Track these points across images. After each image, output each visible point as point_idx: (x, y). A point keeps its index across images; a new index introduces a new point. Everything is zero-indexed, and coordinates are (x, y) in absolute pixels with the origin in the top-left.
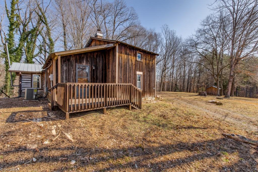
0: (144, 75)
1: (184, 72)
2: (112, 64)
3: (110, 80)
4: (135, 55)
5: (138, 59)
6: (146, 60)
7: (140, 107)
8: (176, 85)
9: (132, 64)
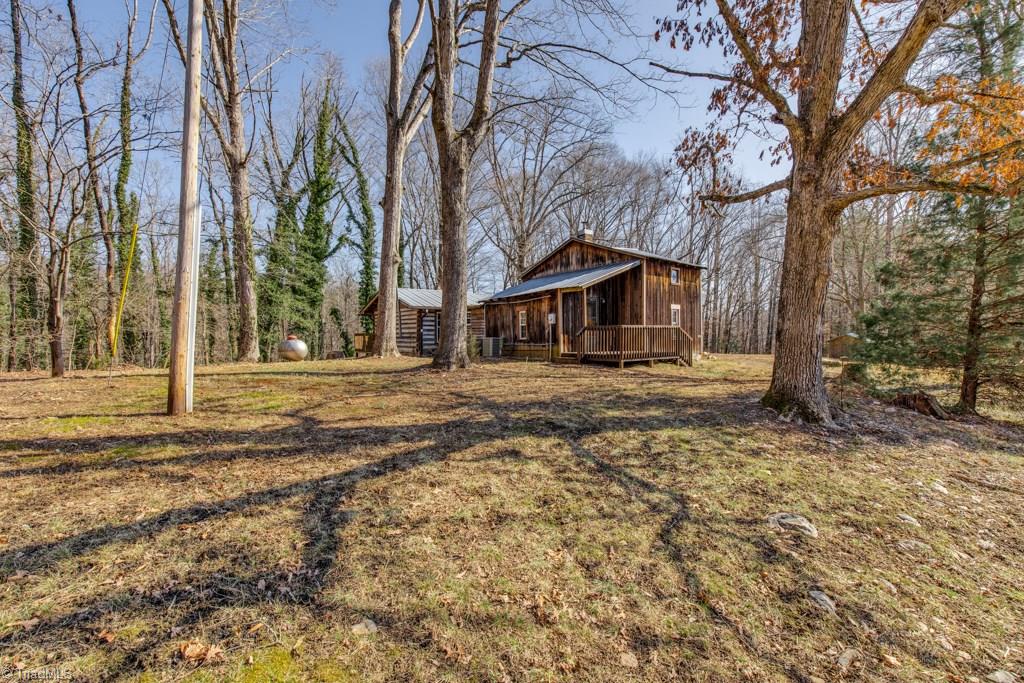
0: (682, 311)
1: (756, 286)
2: (632, 294)
3: (628, 314)
4: (669, 275)
5: (673, 282)
6: (685, 281)
7: (690, 365)
8: (727, 332)
9: (664, 290)
